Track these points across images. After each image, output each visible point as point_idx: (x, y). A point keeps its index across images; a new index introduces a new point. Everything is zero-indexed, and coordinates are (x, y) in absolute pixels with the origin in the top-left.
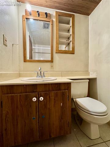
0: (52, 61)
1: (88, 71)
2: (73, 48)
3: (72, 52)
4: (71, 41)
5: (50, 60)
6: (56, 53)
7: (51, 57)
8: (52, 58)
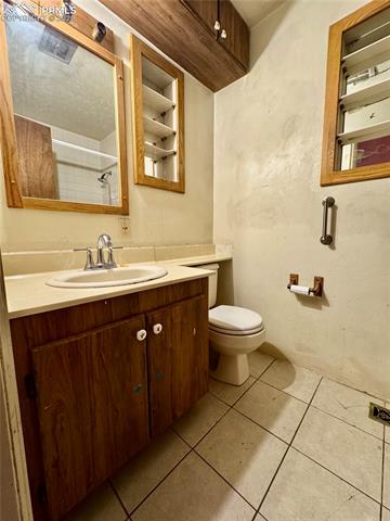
0: (124, 211)
1: (211, 242)
2: (182, 176)
3: (180, 189)
4: (175, 153)
5: (120, 206)
6: (138, 184)
7: (123, 195)
8: (125, 201)
